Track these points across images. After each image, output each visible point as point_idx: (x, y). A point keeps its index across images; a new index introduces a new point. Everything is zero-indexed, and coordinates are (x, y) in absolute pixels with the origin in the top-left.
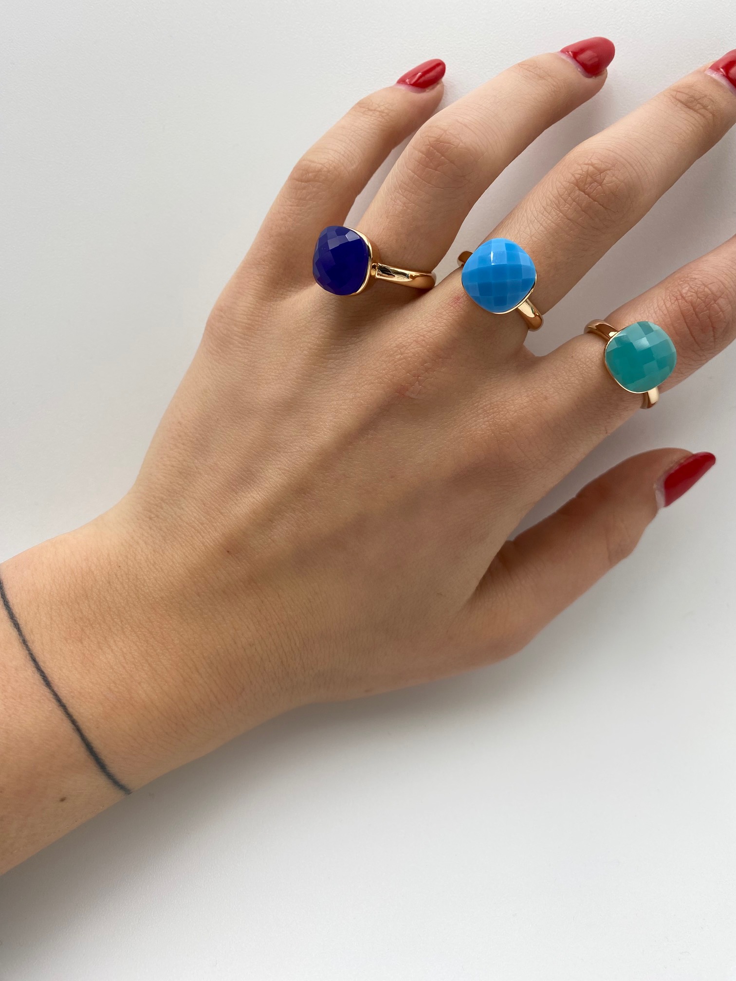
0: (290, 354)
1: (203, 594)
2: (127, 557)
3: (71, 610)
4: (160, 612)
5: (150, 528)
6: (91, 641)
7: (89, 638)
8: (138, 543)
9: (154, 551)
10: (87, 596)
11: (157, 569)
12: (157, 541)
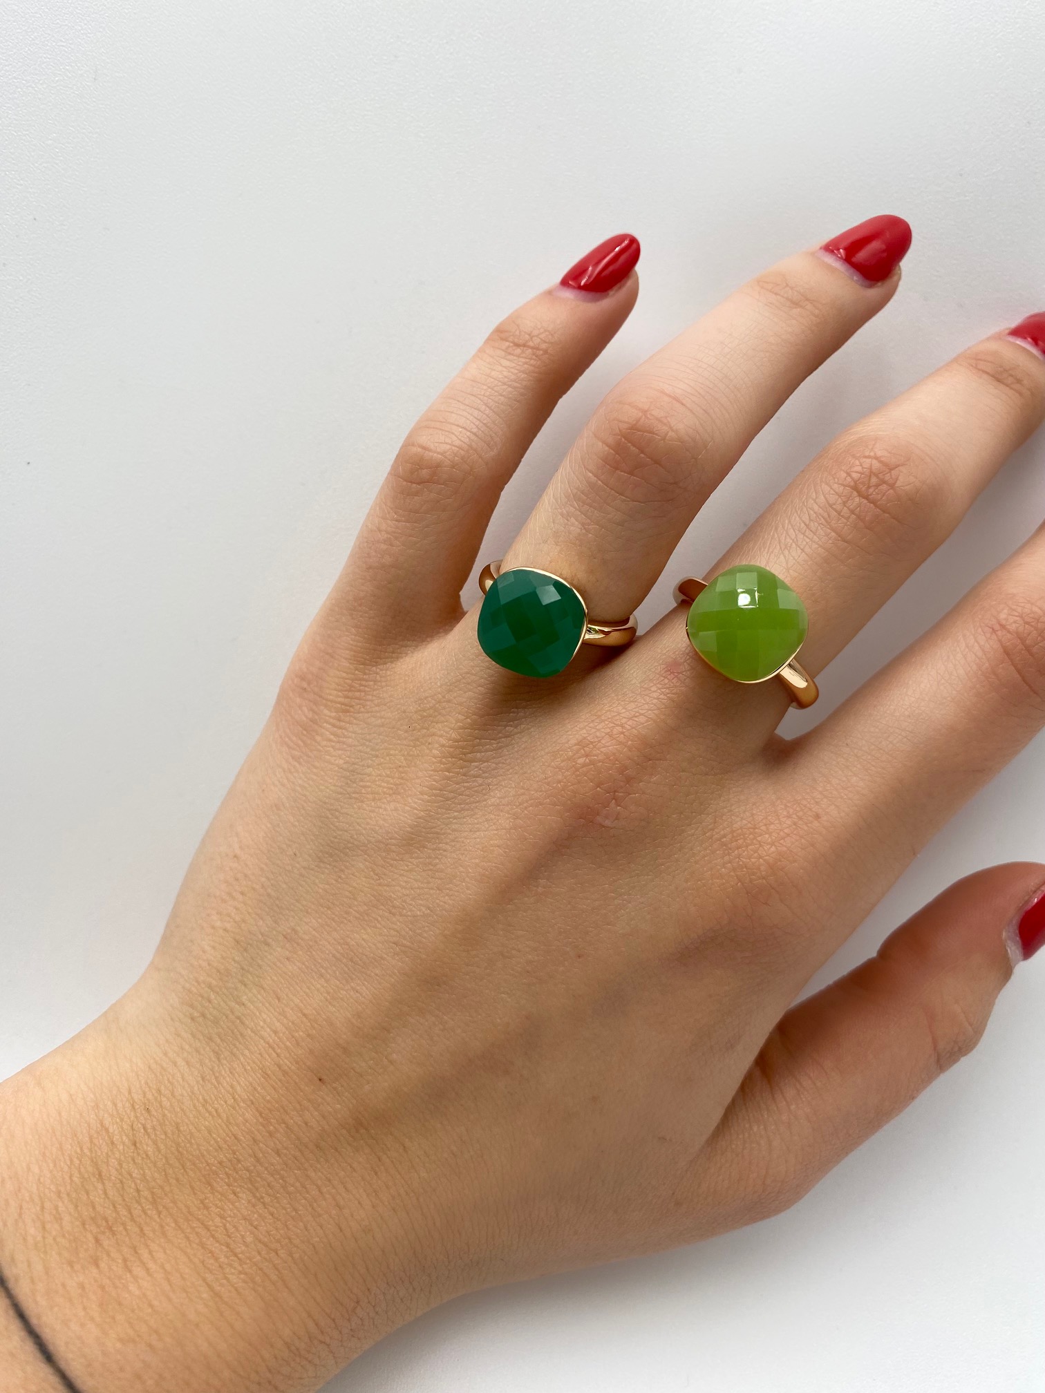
0: (411, 753)
1: (285, 1151)
2: (159, 1091)
3: (76, 1206)
4: (219, 1189)
5: (194, 1036)
6: (113, 1260)
7: (108, 1255)
8: (175, 1064)
9: (203, 1079)
10: (100, 1175)
11: (210, 1113)
12: (207, 1061)
